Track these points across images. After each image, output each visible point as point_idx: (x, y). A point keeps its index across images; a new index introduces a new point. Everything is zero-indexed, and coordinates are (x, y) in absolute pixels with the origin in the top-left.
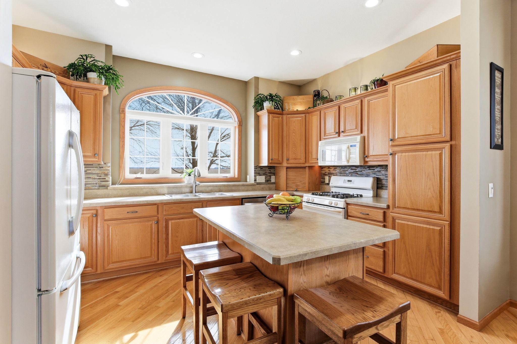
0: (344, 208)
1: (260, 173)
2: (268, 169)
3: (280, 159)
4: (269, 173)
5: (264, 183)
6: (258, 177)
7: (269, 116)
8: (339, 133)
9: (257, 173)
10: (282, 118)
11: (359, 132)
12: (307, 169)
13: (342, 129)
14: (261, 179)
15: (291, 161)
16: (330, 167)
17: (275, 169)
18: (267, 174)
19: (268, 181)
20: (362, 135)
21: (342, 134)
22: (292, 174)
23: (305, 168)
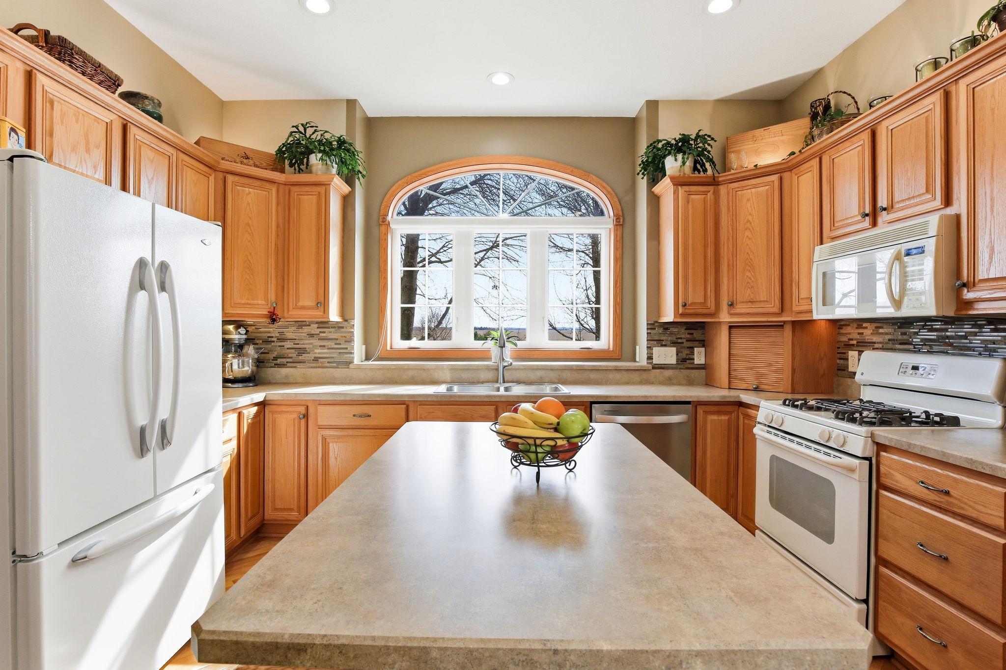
0: (869, 459)
1: (663, 341)
2: (686, 329)
3: (711, 304)
4: (687, 341)
5: (675, 366)
6: (657, 351)
7: (676, 192)
8: (873, 215)
9: (655, 341)
10: (716, 194)
11: (938, 203)
12: (788, 330)
13: (882, 201)
14: (667, 355)
15: (740, 308)
16: (864, 325)
17: (705, 329)
18: (683, 343)
19: (684, 360)
20: (950, 211)
21: (883, 217)
22: (743, 341)
23: (780, 326)
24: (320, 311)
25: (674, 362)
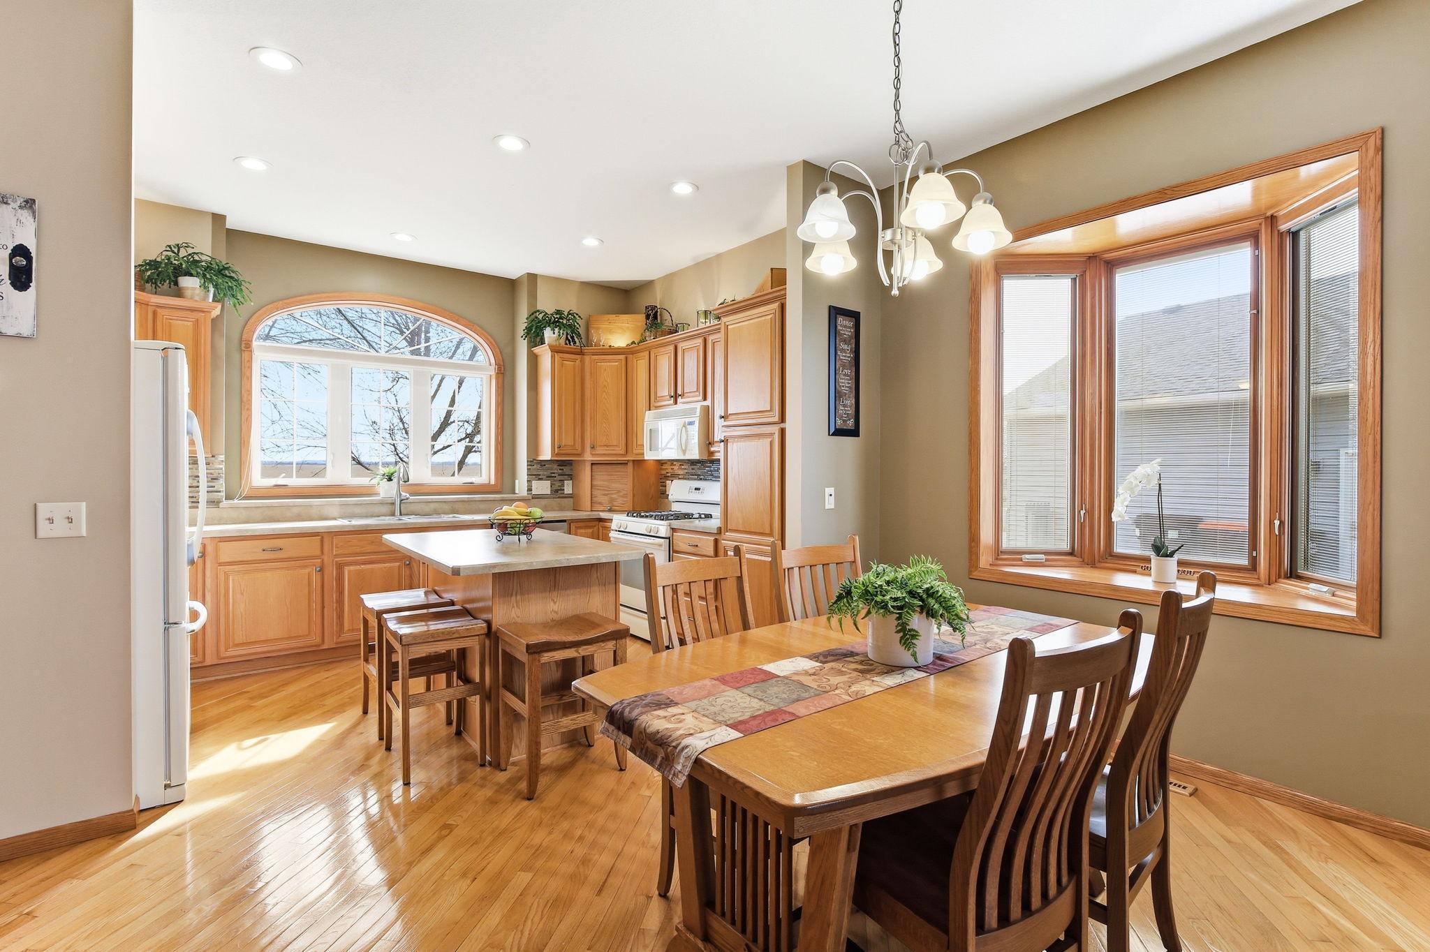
0: (669, 538)
2: (558, 466)
3: (578, 446)
6: (534, 483)
7: (553, 357)
8: (675, 397)
9: (533, 476)
10: (582, 361)
11: (700, 398)
12: (630, 464)
13: (679, 392)
14: (542, 487)
15: (599, 450)
16: (675, 463)
17: (572, 465)
19: (557, 491)
20: (705, 403)
21: (679, 400)
22: (602, 477)
23: (625, 464)
25: (549, 493)
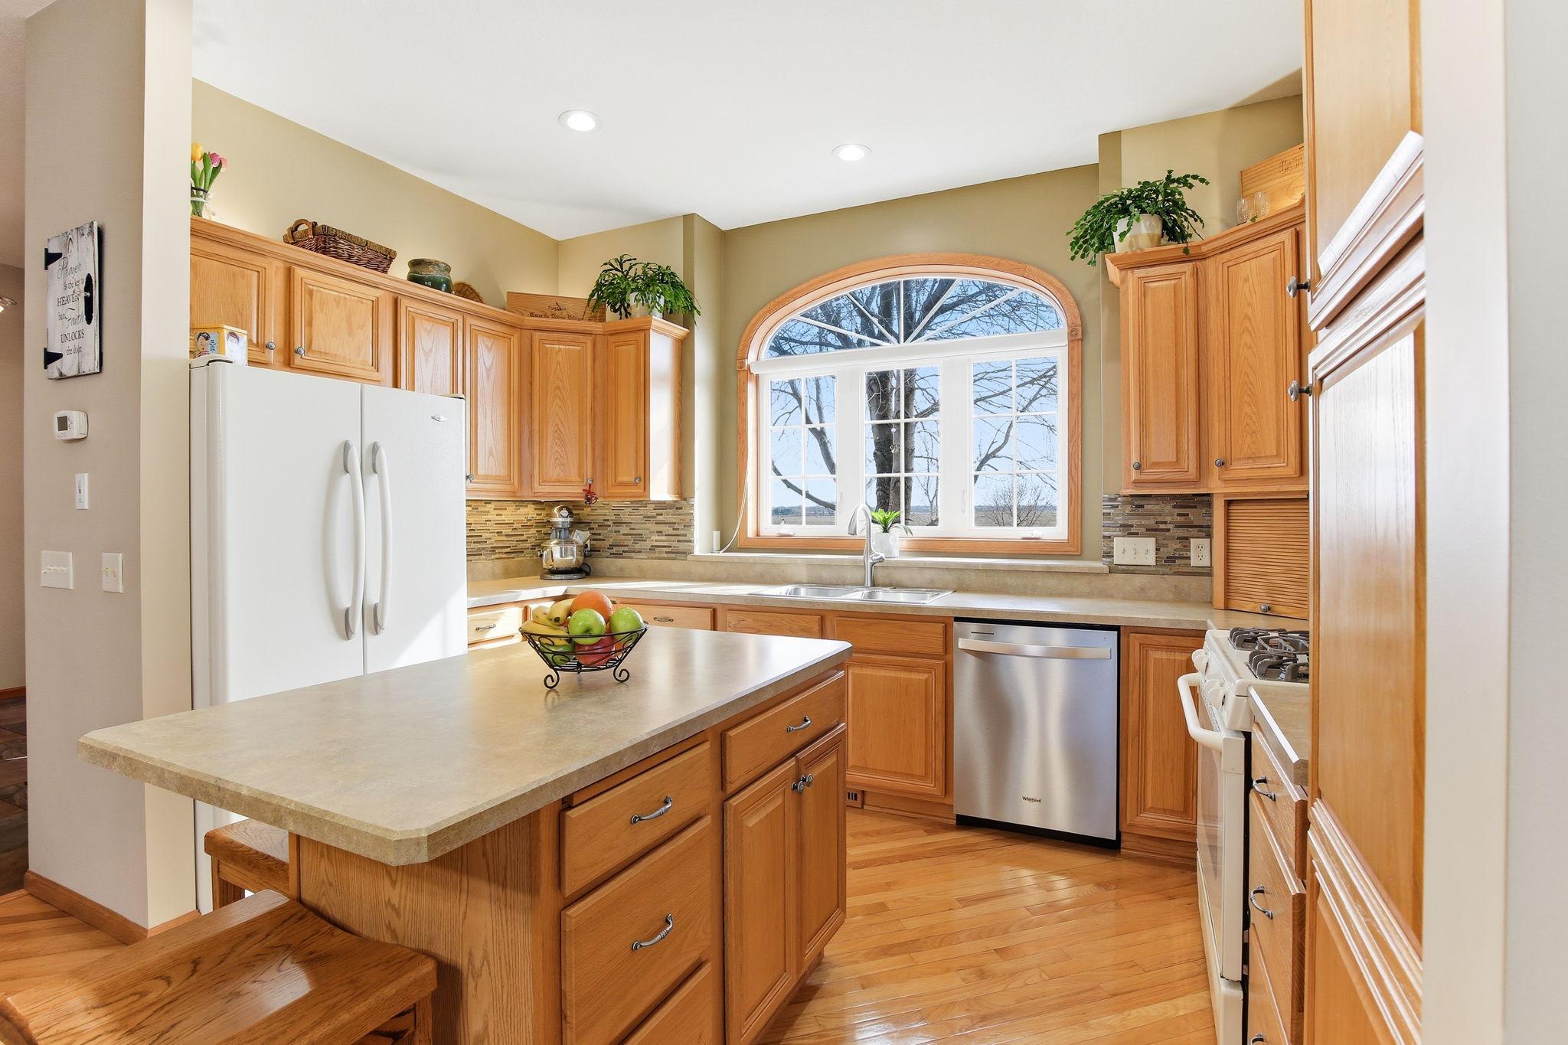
1: (1132, 526)
2: (1174, 507)
4: (1175, 527)
5: (1154, 569)
6: (1120, 543)
9: (1116, 527)
14: (1139, 551)
15: (1236, 470)
18: (1168, 530)
19: (1171, 559)
24: (640, 488)
25: (1153, 563)
